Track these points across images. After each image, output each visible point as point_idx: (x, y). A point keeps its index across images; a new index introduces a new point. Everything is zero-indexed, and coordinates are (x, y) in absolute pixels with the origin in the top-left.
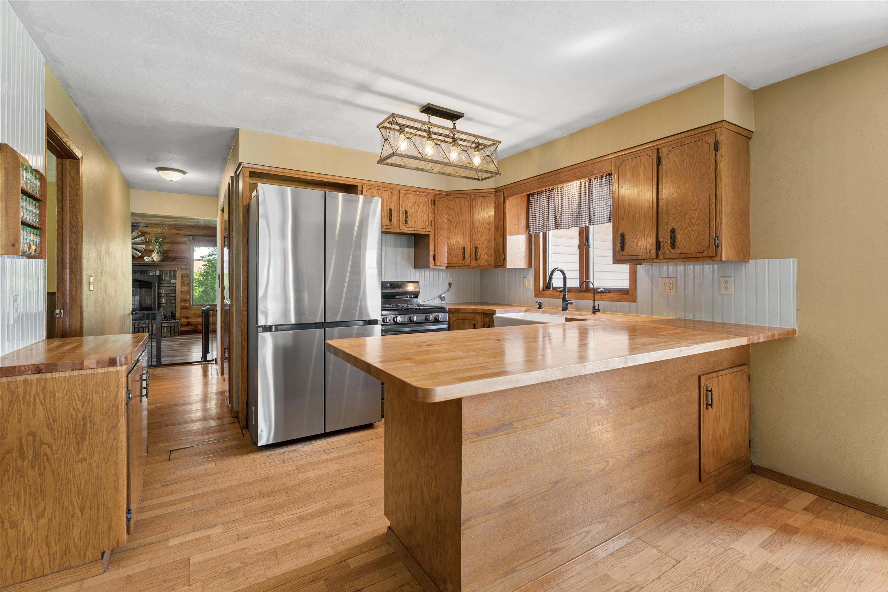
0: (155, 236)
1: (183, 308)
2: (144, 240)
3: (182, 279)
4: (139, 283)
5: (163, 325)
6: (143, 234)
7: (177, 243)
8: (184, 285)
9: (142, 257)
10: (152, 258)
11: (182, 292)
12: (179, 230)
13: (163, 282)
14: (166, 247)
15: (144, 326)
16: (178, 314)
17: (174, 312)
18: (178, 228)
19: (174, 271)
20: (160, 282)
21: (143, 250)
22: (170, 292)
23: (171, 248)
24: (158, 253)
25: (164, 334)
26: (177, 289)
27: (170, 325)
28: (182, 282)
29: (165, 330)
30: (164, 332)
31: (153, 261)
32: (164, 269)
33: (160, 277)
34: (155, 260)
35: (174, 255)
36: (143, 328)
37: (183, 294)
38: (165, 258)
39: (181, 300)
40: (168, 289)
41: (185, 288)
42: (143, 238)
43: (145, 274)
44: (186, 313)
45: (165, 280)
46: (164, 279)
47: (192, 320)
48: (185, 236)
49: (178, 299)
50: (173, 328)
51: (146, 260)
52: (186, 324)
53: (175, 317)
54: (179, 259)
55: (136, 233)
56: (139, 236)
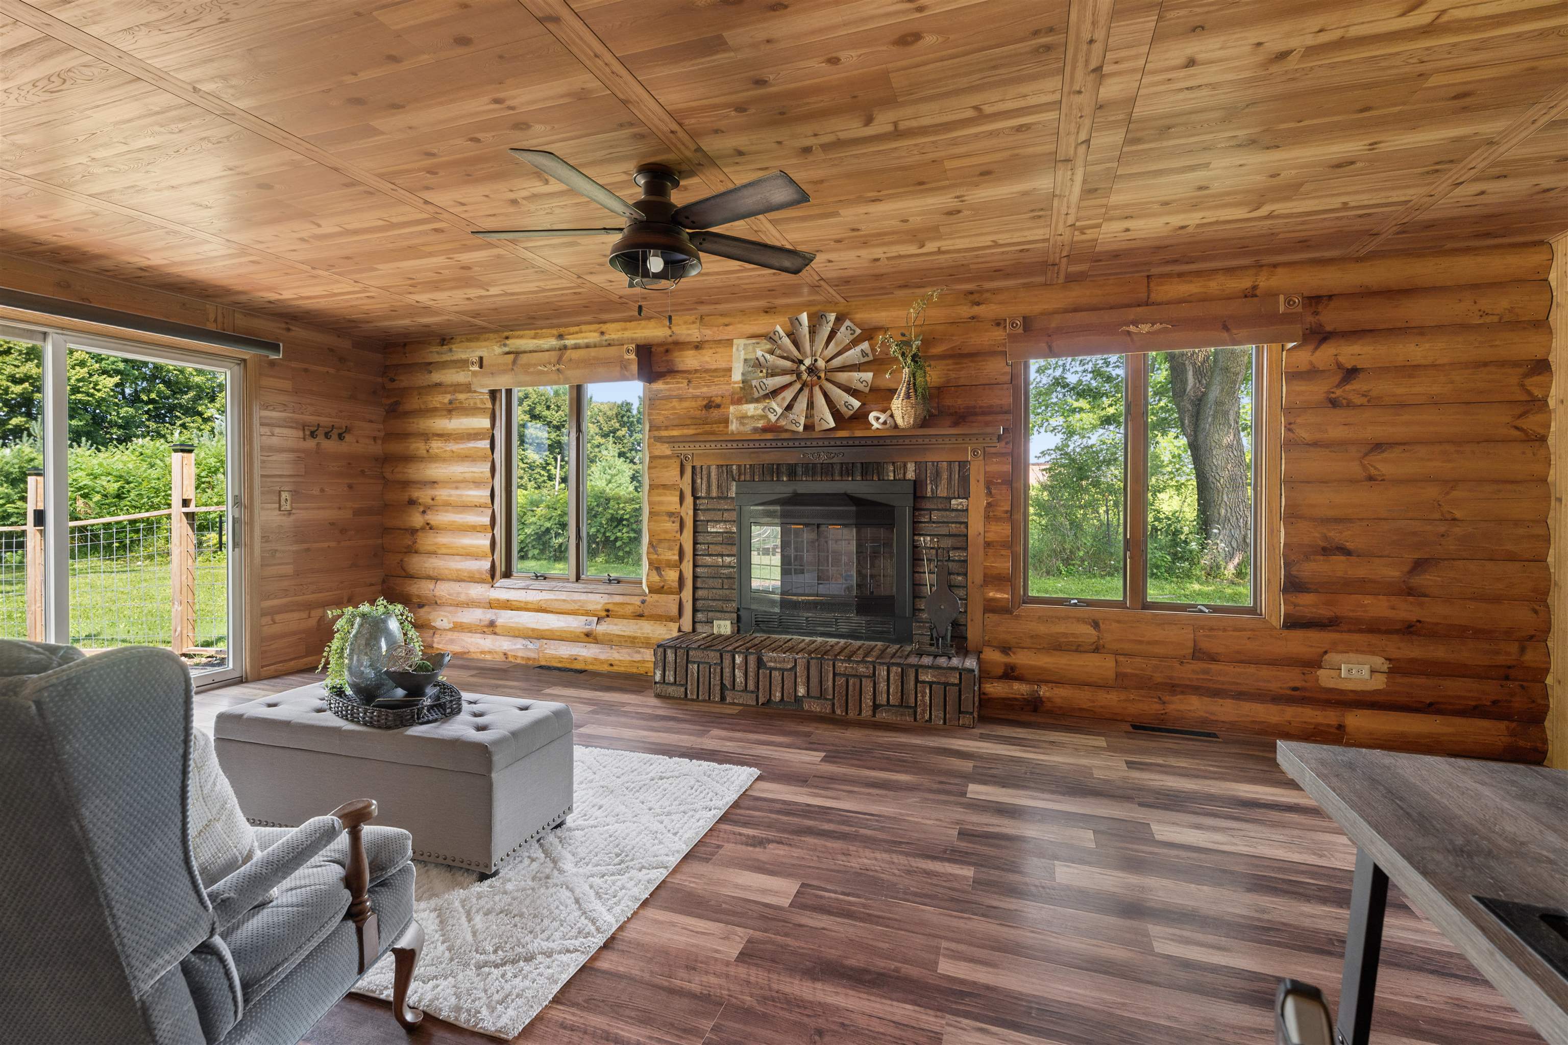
0: (903, 335)
1: (991, 608)
2: (869, 351)
3: (989, 493)
4: (854, 508)
5: (922, 678)
6: (868, 333)
7: (974, 355)
8: (998, 519)
9: (860, 417)
10: (892, 416)
11: (988, 544)
12: (978, 304)
13: (929, 505)
14: (934, 375)
15: (862, 669)
16: (973, 633)
17: (962, 621)
18: (976, 297)
19: (963, 465)
20: (918, 506)
21: (867, 390)
22: (947, 543)
23: (953, 375)
24: (908, 396)
25: (924, 711)
26: (971, 532)
27: (943, 680)
28: (989, 505)
29: (927, 698)
30: (925, 704)
31: (896, 426)
32: (931, 457)
33: (917, 485)
34: (900, 421)
35: (959, 402)
36: (860, 677)
37: (991, 552)
38: (932, 415)
39: (985, 576)
40: (944, 530)
41: (1002, 530)
42: (865, 346)
43: (875, 478)
44: (1005, 628)
45: (935, 497)
46: (929, 494)
47: (1023, 659)
48: (998, 324)
49: (976, 575)
50: (953, 692)
51: (876, 425)
52: (1000, 671)
53: (965, 638)
54: (979, 418)
55: (849, 332)
56: (855, 342)
